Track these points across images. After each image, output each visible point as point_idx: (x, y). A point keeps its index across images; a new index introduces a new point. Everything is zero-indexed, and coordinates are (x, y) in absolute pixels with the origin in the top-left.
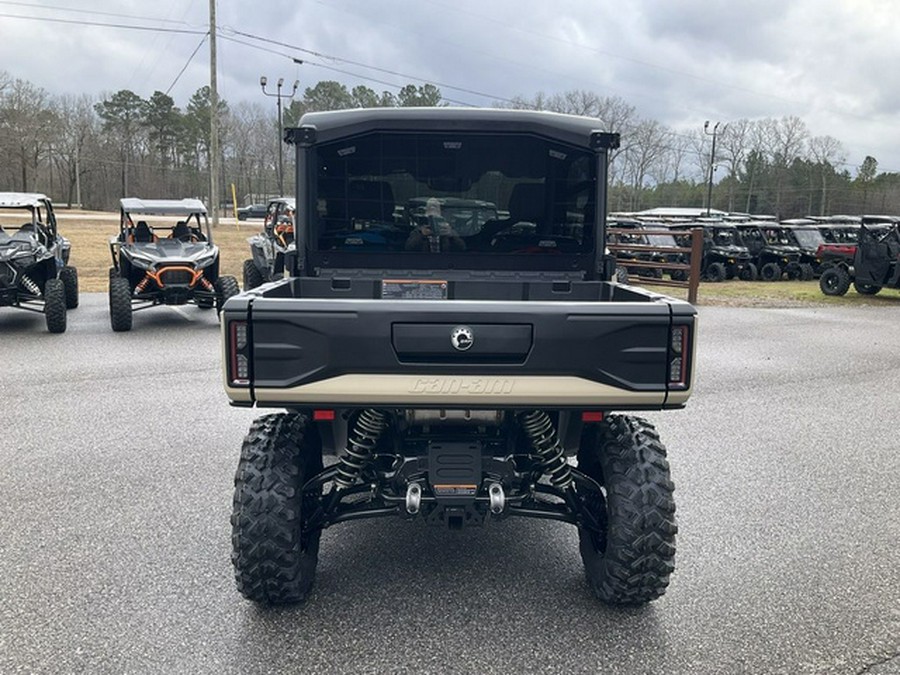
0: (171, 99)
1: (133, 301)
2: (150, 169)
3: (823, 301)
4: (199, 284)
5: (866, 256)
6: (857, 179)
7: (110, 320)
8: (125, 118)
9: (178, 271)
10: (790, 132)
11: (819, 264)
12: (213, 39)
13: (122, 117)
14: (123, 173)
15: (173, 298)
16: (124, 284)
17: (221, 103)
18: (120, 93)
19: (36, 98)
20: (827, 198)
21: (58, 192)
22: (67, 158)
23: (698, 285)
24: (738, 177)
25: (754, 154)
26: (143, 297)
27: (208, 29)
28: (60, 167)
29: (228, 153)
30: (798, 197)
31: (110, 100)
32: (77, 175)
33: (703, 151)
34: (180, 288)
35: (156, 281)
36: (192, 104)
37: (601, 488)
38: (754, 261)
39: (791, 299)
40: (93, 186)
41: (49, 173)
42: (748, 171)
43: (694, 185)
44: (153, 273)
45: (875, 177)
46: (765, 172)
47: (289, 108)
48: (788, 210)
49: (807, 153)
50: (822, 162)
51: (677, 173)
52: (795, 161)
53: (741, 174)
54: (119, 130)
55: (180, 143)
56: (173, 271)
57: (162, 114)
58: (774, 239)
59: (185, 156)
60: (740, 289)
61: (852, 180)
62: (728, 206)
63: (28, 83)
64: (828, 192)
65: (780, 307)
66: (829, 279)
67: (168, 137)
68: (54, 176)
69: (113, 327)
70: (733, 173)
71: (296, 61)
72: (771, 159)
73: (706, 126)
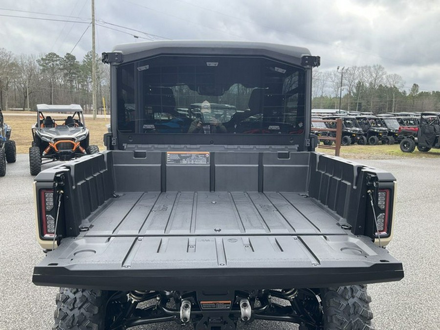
0: (74, 57)
1: (42, 159)
2: (64, 91)
3: (402, 155)
4: (78, 149)
5: (423, 132)
6: (410, 95)
7: (29, 169)
8: (52, 66)
9: (66, 143)
10: (377, 72)
11: (397, 136)
12: (93, 26)
13: (50, 66)
14: (51, 93)
15: (64, 157)
16: (37, 149)
18: (49, 54)
19: (7, 56)
20: (395, 104)
21: (18, 103)
22: (23, 86)
23: (340, 148)
24: (352, 94)
25: (360, 83)
26: (47, 157)
27: (91, 21)
28: (20, 90)
29: (103, 83)
30: (381, 104)
31: (44, 57)
32: (28, 94)
33: (335, 81)
34: (67, 152)
35: (54, 149)
36: (85, 60)
37: (317, 296)
38: (365, 135)
39: (386, 154)
40: (36, 99)
41: (14, 93)
42: (357, 91)
43: (331, 98)
44: (53, 144)
45: (418, 93)
46: (365, 91)
48: (376, 110)
49: (385, 82)
50: (393, 87)
51: (322, 92)
52: (379, 86)
53: (353, 93)
54: (49, 72)
55: (79, 78)
56: (63, 143)
57: (70, 64)
58: (374, 124)
59: (81, 85)
60: (359, 149)
61: (407, 95)
62: (347, 108)
63: (3, 49)
64: (395, 101)
65: (382, 159)
66: (404, 144)
67: (73, 75)
68: (17, 95)
69: (31, 173)
70: (350, 92)
72: (368, 85)
73: (338, 69)
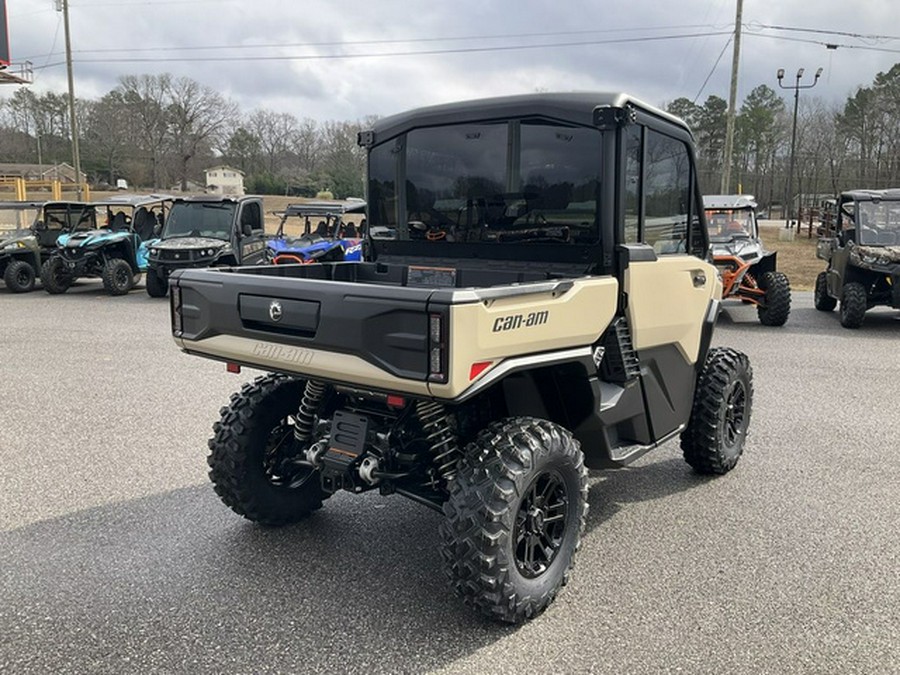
0: (725, 102)
12: (737, 37)
17: (776, 101)
18: (676, 102)
27: (734, 28)
36: (746, 106)
47: (854, 97)
57: (715, 118)
59: (735, 158)
67: (719, 141)
71: (829, 46)
